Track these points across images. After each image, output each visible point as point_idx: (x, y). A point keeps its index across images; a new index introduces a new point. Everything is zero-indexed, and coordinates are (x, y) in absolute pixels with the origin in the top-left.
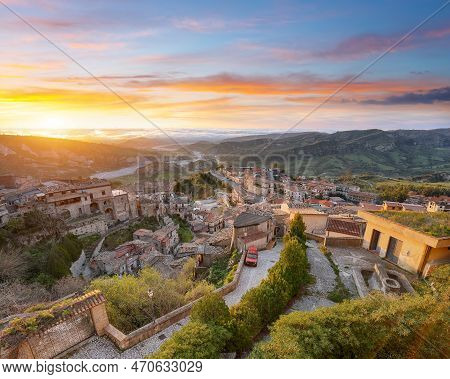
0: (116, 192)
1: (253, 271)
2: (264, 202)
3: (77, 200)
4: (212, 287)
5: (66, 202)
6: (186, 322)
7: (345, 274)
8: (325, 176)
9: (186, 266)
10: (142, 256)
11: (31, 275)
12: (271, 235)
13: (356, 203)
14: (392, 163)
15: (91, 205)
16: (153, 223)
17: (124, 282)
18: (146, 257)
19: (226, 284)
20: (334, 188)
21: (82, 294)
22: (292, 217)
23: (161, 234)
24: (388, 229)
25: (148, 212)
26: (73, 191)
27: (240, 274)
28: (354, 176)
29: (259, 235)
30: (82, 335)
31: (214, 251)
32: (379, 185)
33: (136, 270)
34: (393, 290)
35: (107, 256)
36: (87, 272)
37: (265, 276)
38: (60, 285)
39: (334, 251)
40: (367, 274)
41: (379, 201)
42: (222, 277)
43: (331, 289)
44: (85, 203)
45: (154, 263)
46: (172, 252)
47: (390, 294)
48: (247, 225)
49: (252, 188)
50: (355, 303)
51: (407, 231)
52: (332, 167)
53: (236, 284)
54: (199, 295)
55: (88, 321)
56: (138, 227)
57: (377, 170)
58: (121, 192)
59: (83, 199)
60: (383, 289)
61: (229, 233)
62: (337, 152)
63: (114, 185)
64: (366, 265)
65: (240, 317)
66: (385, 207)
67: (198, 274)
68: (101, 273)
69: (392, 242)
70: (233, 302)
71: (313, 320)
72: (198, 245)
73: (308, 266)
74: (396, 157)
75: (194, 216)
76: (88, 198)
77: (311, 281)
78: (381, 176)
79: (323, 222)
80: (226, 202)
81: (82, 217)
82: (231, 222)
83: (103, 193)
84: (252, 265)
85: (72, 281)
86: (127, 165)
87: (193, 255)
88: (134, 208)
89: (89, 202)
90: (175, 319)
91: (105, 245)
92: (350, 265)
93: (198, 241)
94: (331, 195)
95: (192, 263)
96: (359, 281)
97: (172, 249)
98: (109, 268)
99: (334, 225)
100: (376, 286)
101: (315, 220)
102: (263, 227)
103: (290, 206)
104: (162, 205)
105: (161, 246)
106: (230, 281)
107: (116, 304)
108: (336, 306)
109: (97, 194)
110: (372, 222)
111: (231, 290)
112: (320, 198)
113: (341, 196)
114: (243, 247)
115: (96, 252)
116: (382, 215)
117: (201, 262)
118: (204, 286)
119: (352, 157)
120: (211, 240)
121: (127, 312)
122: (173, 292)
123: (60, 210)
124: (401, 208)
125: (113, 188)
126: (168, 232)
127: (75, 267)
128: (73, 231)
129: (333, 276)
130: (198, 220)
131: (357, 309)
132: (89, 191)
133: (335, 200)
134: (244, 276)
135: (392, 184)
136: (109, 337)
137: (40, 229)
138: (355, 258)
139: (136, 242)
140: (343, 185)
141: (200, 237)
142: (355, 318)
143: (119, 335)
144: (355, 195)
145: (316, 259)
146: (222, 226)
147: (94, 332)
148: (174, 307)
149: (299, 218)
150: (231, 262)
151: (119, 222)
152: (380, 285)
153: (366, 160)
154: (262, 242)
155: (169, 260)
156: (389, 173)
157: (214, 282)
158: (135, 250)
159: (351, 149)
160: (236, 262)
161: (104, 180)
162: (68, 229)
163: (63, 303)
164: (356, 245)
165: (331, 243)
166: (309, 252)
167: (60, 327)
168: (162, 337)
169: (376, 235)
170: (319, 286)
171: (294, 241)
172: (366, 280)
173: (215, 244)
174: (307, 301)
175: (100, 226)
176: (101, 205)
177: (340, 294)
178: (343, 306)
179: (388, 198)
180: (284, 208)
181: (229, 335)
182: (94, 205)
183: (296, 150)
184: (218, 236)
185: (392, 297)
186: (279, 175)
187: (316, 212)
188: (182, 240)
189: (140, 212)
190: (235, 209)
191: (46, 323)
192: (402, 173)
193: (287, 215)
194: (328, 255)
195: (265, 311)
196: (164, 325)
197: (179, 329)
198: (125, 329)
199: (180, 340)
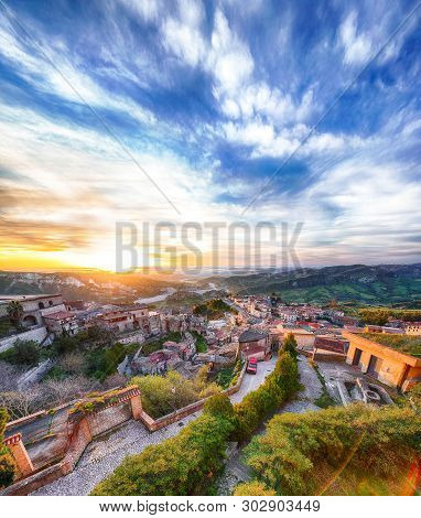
0: (151, 313)
1: (253, 378)
2: (263, 323)
3: (124, 319)
4: (220, 388)
5: (117, 320)
6: (199, 414)
7: (330, 385)
8: (314, 303)
9: (200, 371)
10: (168, 362)
11: (91, 371)
12: (269, 349)
13: (341, 326)
14: (374, 292)
15: (134, 323)
16: (177, 337)
17: (154, 380)
18: (171, 362)
19: (231, 387)
20: (321, 313)
21: (124, 387)
22: (286, 336)
23: (183, 346)
24: (369, 349)
25: (174, 329)
26: (122, 312)
27: (242, 380)
28: (339, 303)
29: (258, 349)
30: (122, 418)
31: (223, 360)
32: (361, 310)
33: (163, 372)
34: (374, 401)
35: (143, 360)
36: (129, 371)
37: (263, 382)
38: (109, 380)
39: (321, 365)
40: (349, 386)
41: (361, 324)
42: (228, 381)
43: (318, 396)
44: (130, 321)
45: (177, 366)
46: (190, 359)
47: (371, 405)
48: (249, 340)
49: (253, 312)
50: (338, 409)
51: (387, 350)
52: (320, 296)
53: (239, 387)
54: (209, 394)
55: (127, 409)
56: (166, 340)
57: (359, 298)
58: (155, 313)
59: (128, 318)
60: (365, 400)
61: (235, 346)
62: (325, 284)
63: (151, 307)
64: (349, 378)
65: (242, 414)
66: (366, 329)
67: (210, 377)
68: (138, 372)
69: (373, 360)
70: (236, 401)
71: (302, 421)
72: (210, 355)
73: (298, 376)
74: (378, 287)
75: (208, 333)
76: (132, 317)
77: (301, 388)
78: (363, 303)
79: (311, 340)
80: (233, 322)
81: (127, 331)
82: (237, 338)
83: (143, 314)
84: (253, 373)
85: (118, 377)
86: (160, 293)
87: (206, 362)
88: (164, 325)
89: (132, 320)
90: (191, 411)
91: (142, 352)
92: (335, 378)
93: (211, 352)
94: (319, 318)
95: (205, 368)
96: (342, 391)
97: (191, 357)
98: (144, 369)
99: (320, 343)
100: (358, 397)
101: (304, 339)
102: (262, 342)
103: (284, 326)
104: (184, 324)
105: (182, 355)
106: (234, 384)
107: (148, 396)
108: (322, 411)
109: (138, 314)
110: (355, 342)
111: (235, 392)
112: (310, 320)
113: (327, 320)
114: (245, 358)
115: (136, 357)
116: (364, 336)
117: (212, 368)
118: (214, 387)
119: (339, 288)
120: (221, 352)
121: (156, 403)
122: (190, 390)
123: (112, 325)
124: (381, 331)
125: (150, 310)
126: (189, 345)
127: (121, 367)
128: (120, 341)
129: (320, 386)
130: (211, 335)
131: (340, 416)
132: (132, 312)
133: (322, 323)
134: (246, 381)
135: (374, 310)
136: (142, 421)
137: (98, 339)
138: (339, 372)
139: (165, 350)
140: (330, 311)
141: (212, 349)
142: (339, 422)
143: (149, 420)
144: (340, 319)
145: (306, 371)
146: (229, 341)
147: (131, 417)
148: (190, 402)
149: (292, 336)
150: (236, 369)
151: (153, 335)
152: (362, 396)
153: (350, 290)
154: (260, 354)
155: (188, 365)
156: (370, 302)
157: (222, 385)
158: (164, 357)
159: (337, 281)
160: (240, 370)
161: (144, 304)
162: (117, 339)
163: (111, 393)
164: (340, 361)
165: (319, 358)
166: (300, 364)
167: (109, 411)
168: (181, 424)
169: (358, 353)
170: (308, 394)
171: (287, 355)
172: (349, 391)
173: (223, 355)
174: (297, 405)
175: (139, 338)
176: (140, 323)
177: (326, 401)
178: (328, 412)
179: (369, 322)
180: (280, 327)
181: (233, 428)
182: (136, 322)
183: (291, 282)
184: (226, 349)
185: (373, 408)
186: (275, 302)
187: (306, 332)
188: (198, 350)
189: (168, 328)
190: (240, 328)
191: (99, 406)
192: (382, 301)
193: (281, 334)
194: (316, 368)
195: (262, 410)
196: (183, 415)
197: (194, 419)
198: (154, 415)
199: (194, 427)
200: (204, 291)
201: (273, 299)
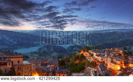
0: (25, 62)
15: (11, 68)
59: (8, 64)
76: (11, 63)
83: (19, 62)
89: (10, 66)
125: (24, 60)
132: (12, 60)
161: (20, 54)
182: (13, 68)
200: (68, 46)
201: (125, 53)
